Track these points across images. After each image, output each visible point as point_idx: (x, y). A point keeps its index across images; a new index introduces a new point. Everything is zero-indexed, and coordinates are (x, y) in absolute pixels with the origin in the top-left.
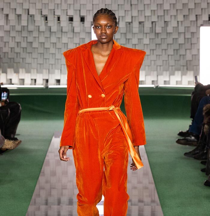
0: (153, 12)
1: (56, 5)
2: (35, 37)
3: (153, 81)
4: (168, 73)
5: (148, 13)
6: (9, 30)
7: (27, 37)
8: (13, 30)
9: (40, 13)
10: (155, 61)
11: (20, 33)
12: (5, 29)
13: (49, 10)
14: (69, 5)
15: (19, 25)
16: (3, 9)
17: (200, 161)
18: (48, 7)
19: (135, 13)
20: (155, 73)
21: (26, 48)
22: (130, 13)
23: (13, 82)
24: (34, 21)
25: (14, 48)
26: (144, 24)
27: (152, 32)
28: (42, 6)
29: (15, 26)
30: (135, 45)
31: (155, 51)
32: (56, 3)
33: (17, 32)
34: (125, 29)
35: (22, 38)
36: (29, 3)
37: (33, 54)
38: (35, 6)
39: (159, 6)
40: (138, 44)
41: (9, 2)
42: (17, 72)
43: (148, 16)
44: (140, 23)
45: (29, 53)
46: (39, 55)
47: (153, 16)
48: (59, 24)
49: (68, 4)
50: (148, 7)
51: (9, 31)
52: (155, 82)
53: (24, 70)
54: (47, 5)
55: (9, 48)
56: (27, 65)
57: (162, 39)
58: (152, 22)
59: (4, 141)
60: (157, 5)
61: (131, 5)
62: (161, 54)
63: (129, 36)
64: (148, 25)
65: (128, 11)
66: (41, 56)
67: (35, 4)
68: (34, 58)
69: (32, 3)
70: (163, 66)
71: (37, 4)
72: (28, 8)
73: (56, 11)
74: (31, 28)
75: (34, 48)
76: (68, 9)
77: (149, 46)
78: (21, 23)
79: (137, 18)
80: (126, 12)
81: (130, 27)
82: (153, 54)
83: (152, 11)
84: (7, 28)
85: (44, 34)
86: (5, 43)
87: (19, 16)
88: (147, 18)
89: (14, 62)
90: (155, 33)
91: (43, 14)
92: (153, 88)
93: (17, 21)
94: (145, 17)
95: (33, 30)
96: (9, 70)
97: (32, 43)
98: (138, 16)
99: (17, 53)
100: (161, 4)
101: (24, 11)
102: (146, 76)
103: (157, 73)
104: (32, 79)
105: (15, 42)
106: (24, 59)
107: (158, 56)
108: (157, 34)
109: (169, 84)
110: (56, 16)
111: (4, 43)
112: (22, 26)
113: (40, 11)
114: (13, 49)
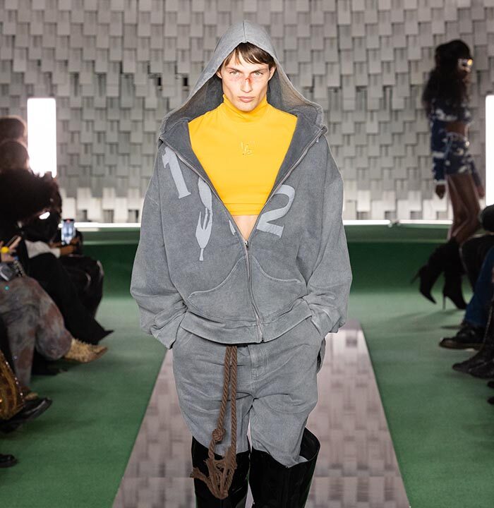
0: (386, 65)
1: (180, 53)
2: (135, 121)
3: (387, 213)
4: (419, 194)
5: (375, 68)
6: (80, 106)
7: (118, 122)
8: (88, 106)
9: (146, 69)
10: (390, 169)
11: (104, 112)
12: (72, 106)
13: (164, 63)
14: (206, 53)
15: (101, 95)
16: (66, 62)
17: (486, 382)
18: (163, 57)
19: (347, 69)
20: (392, 195)
21: (117, 144)
22: (336, 67)
23: (90, 216)
24: (134, 87)
25: (91, 144)
26: (366, 93)
27: (385, 108)
28: (150, 55)
29: (92, 98)
30: (349, 135)
31: (390, 149)
32: (179, 47)
33: (98, 112)
34: (327, 102)
35: (109, 124)
36: (123, 49)
37: (132, 157)
38: (136, 55)
39: (398, 52)
40: (354, 134)
41: (80, 46)
42: (98, 194)
43: (375, 75)
44: (358, 89)
45: (123, 155)
46: (145, 158)
47: (385, 74)
48: (185, 92)
49: (204, 51)
50: (375, 55)
51: (81, 109)
52: (392, 215)
53: (113, 190)
54: (160, 53)
55: (81, 143)
56: (120, 180)
57: (405, 123)
58: (385, 88)
59: (71, 341)
60: (395, 50)
61: (339, 51)
62: (403, 154)
63: (335, 117)
64: (375, 93)
65: (332, 63)
66: (148, 161)
67: (136, 50)
68: (134, 166)
69: (130, 49)
70: (407, 179)
71: (139, 51)
72: (120, 59)
73: (179, 64)
74: (126, 101)
75: (135, 144)
76: (206, 61)
77: (377, 137)
78: (105, 91)
79: (352, 78)
80: (329, 66)
81: (336, 97)
82: (387, 154)
83: (382, 63)
84: (76, 102)
85: (154, 115)
86: (73, 133)
87: (102, 77)
88: (372, 78)
89: (91, 174)
90: (391, 111)
91: (153, 70)
92: (386, 226)
93: (98, 87)
94: (369, 75)
95: (131, 106)
96: (81, 192)
97: (128, 133)
98: (354, 74)
99: (98, 155)
100: (402, 49)
101: (112, 65)
102: (371, 201)
103: (396, 195)
104: (130, 211)
105: (94, 132)
106: (113, 168)
107: (397, 160)
108: (395, 113)
109: (421, 217)
110: (180, 77)
111: (70, 135)
112: (107, 98)
113: (146, 65)
114: (89, 147)
